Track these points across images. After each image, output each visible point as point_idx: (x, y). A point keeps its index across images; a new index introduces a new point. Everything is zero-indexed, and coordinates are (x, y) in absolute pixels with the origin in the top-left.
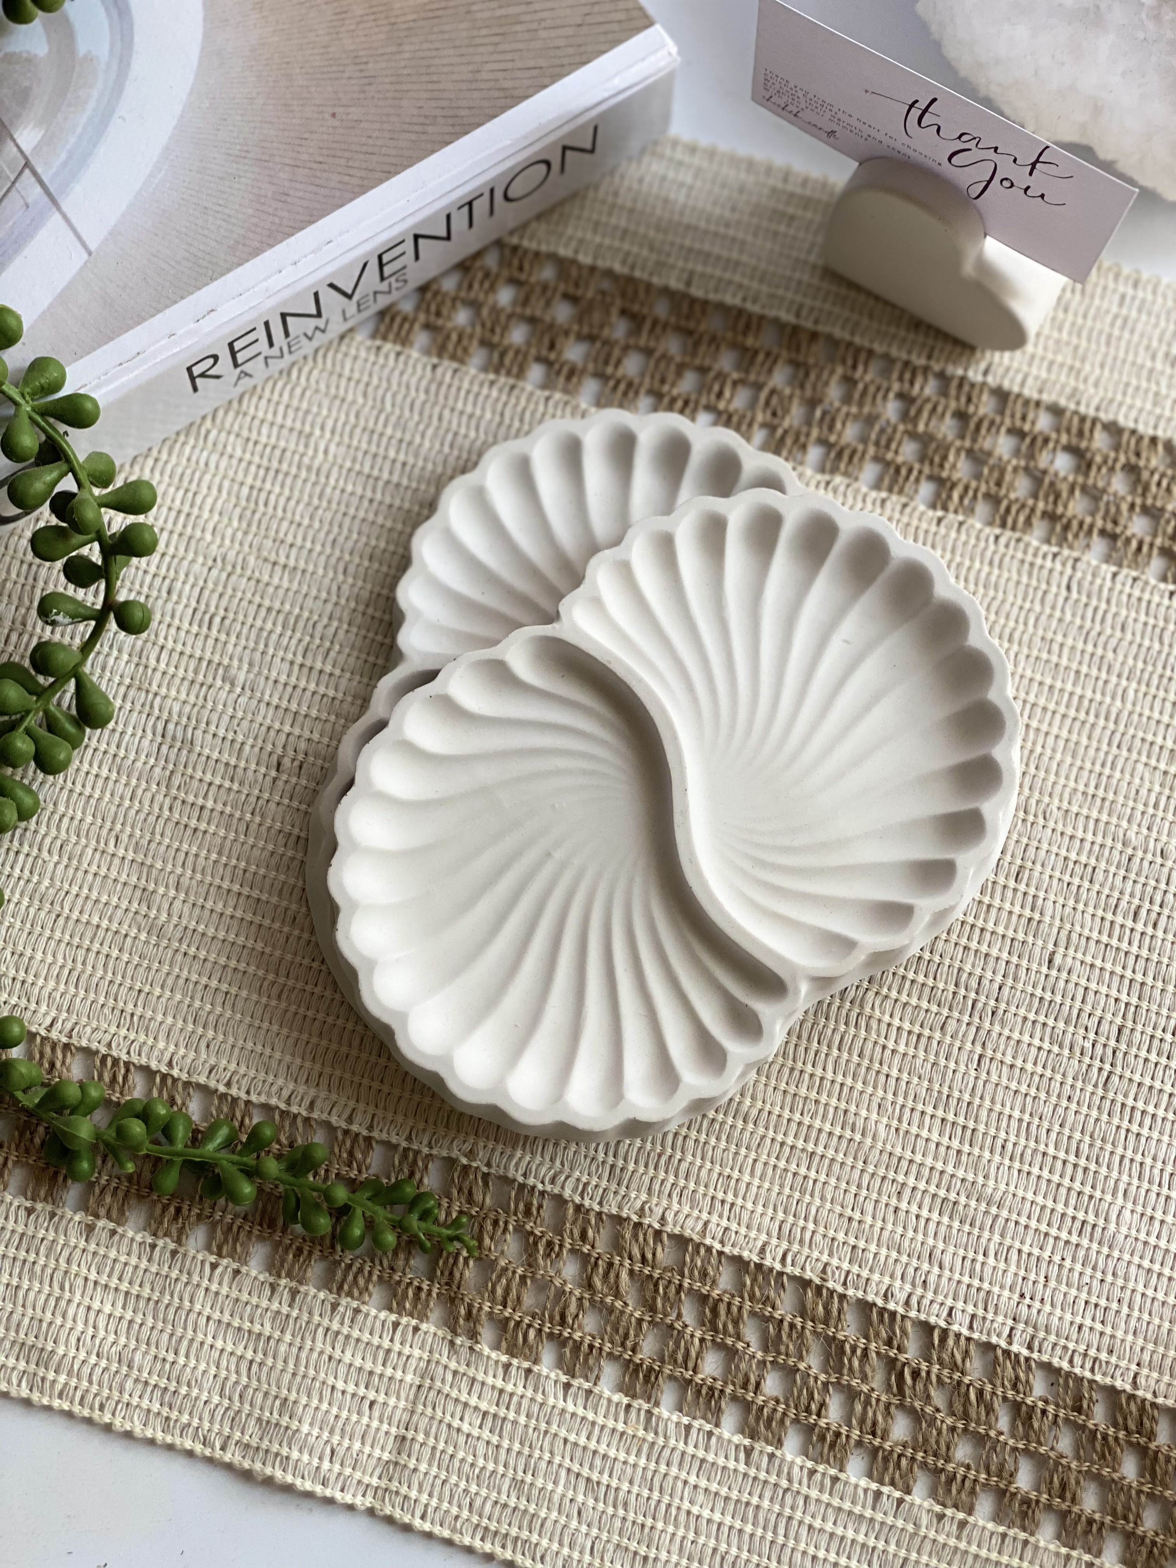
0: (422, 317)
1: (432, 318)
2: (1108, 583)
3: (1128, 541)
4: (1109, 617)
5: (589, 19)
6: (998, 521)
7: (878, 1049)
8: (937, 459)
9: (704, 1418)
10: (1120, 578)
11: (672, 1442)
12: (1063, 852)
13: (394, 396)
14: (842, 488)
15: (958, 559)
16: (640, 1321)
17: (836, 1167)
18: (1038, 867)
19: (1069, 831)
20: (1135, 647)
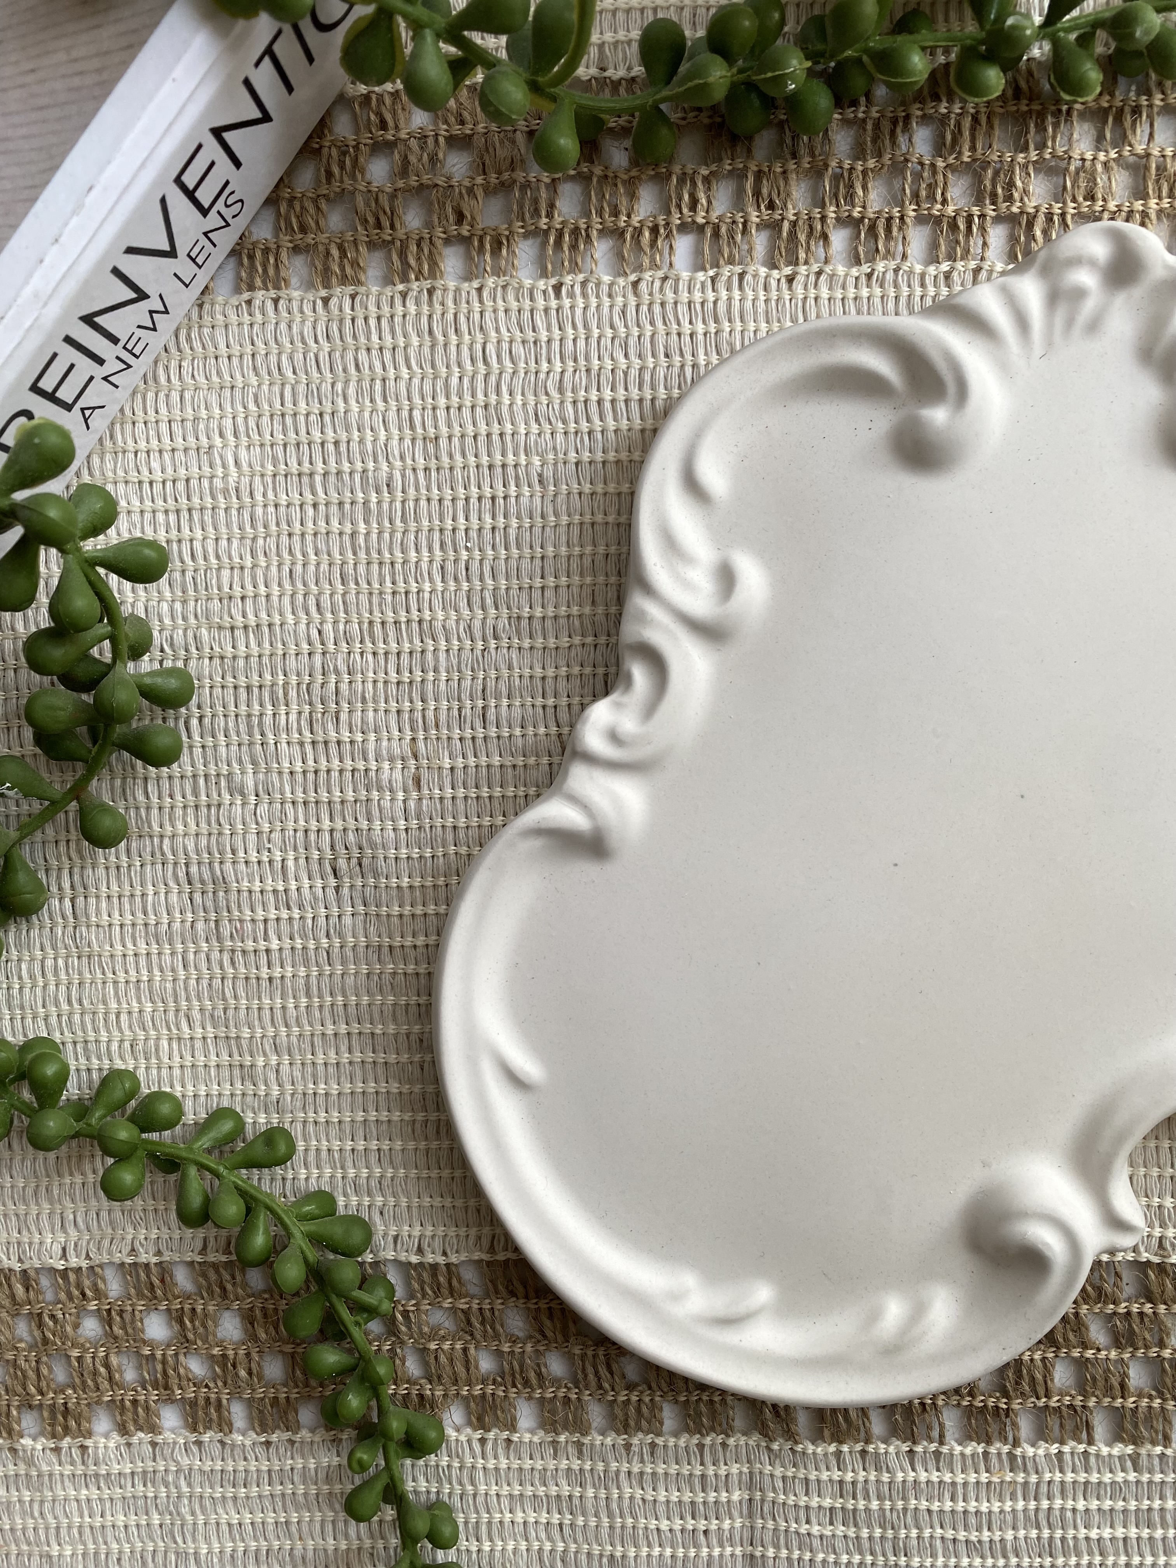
9: (1073, 1439)
11: (1047, 1476)
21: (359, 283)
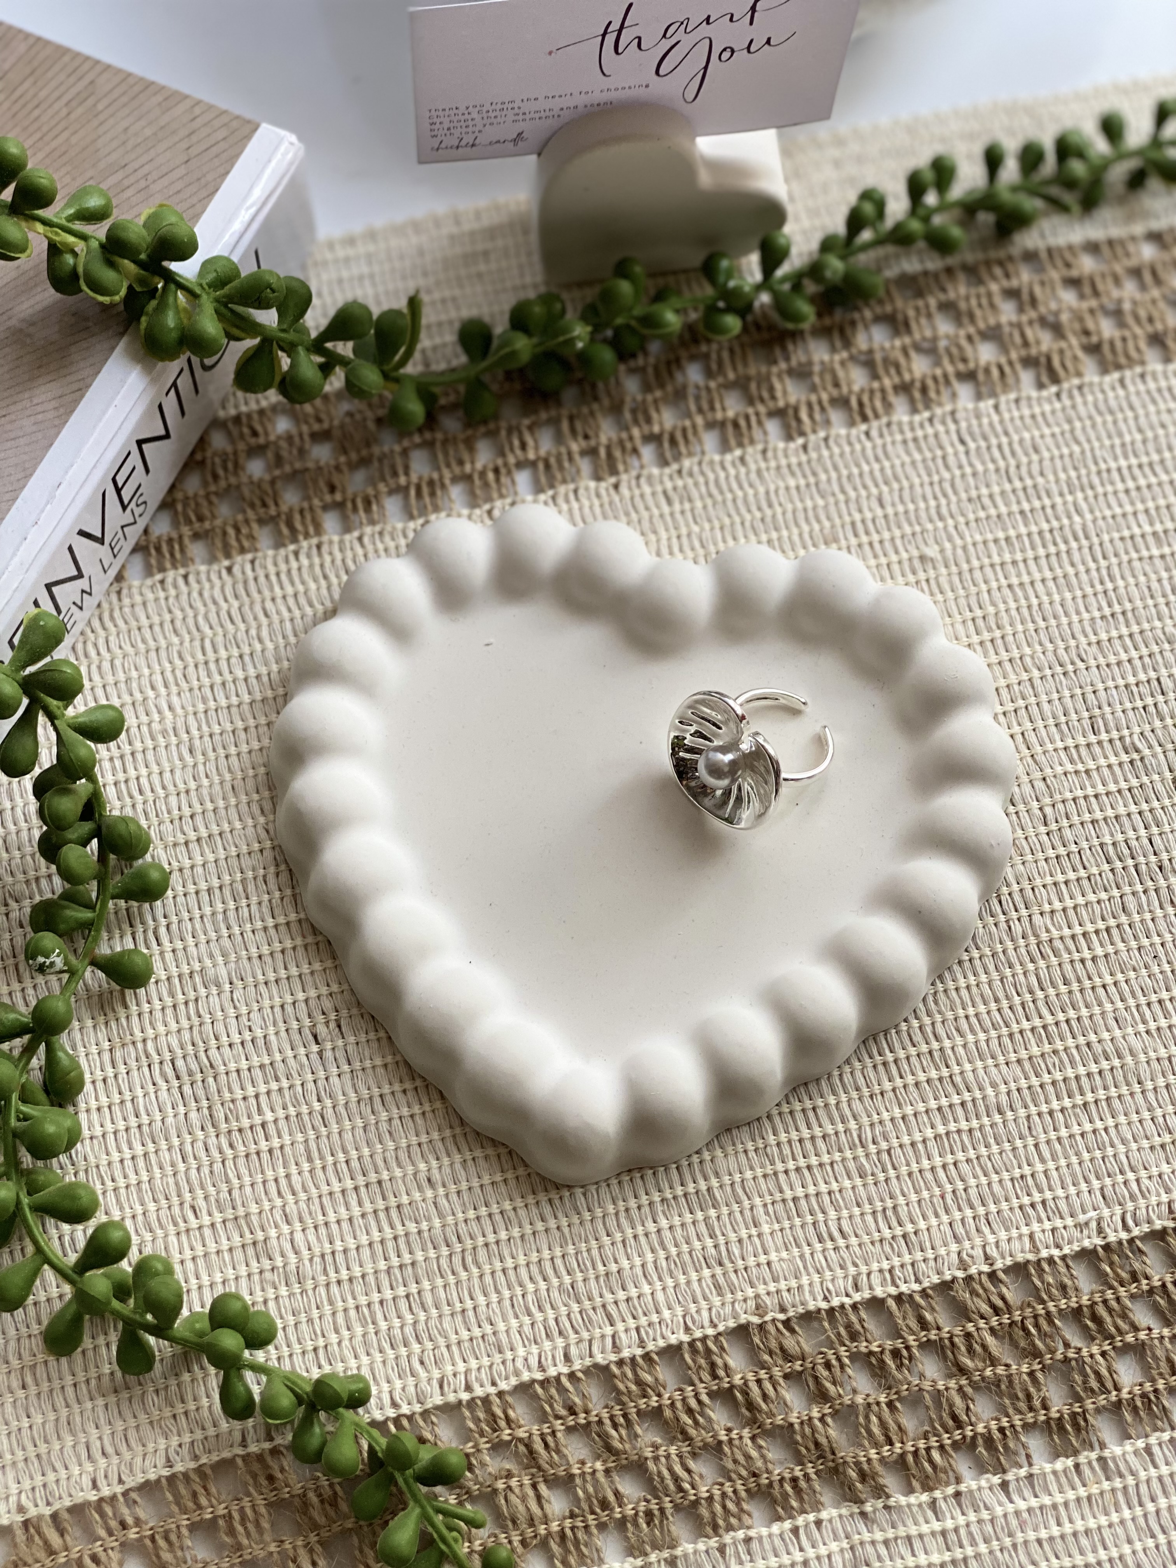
0: (186, 531)
1: (197, 526)
2: (995, 418)
3: (987, 371)
4: (1017, 447)
5: (194, 151)
6: (858, 418)
7: (1078, 966)
8: (765, 395)
9: (1156, 1429)
10: (1003, 407)
11: (1143, 1475)
12: (1121, 682)
13: (206, 618)
14: (696, 469)
15: (845, 472)
16: (1031, 1374)
17: (1116, 1103)
18: (1107, 709)
19: (1112, 659)
20: (1058, 462)
21: (256, 550)
